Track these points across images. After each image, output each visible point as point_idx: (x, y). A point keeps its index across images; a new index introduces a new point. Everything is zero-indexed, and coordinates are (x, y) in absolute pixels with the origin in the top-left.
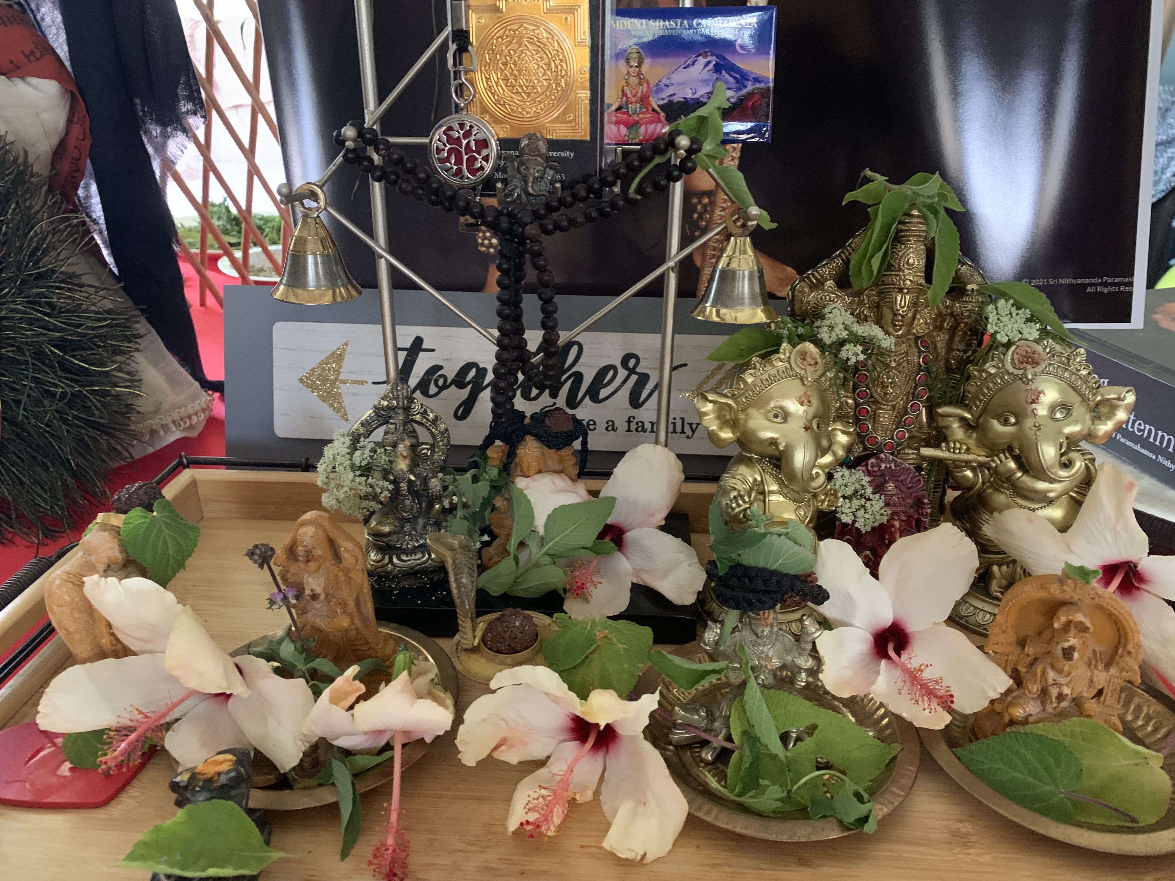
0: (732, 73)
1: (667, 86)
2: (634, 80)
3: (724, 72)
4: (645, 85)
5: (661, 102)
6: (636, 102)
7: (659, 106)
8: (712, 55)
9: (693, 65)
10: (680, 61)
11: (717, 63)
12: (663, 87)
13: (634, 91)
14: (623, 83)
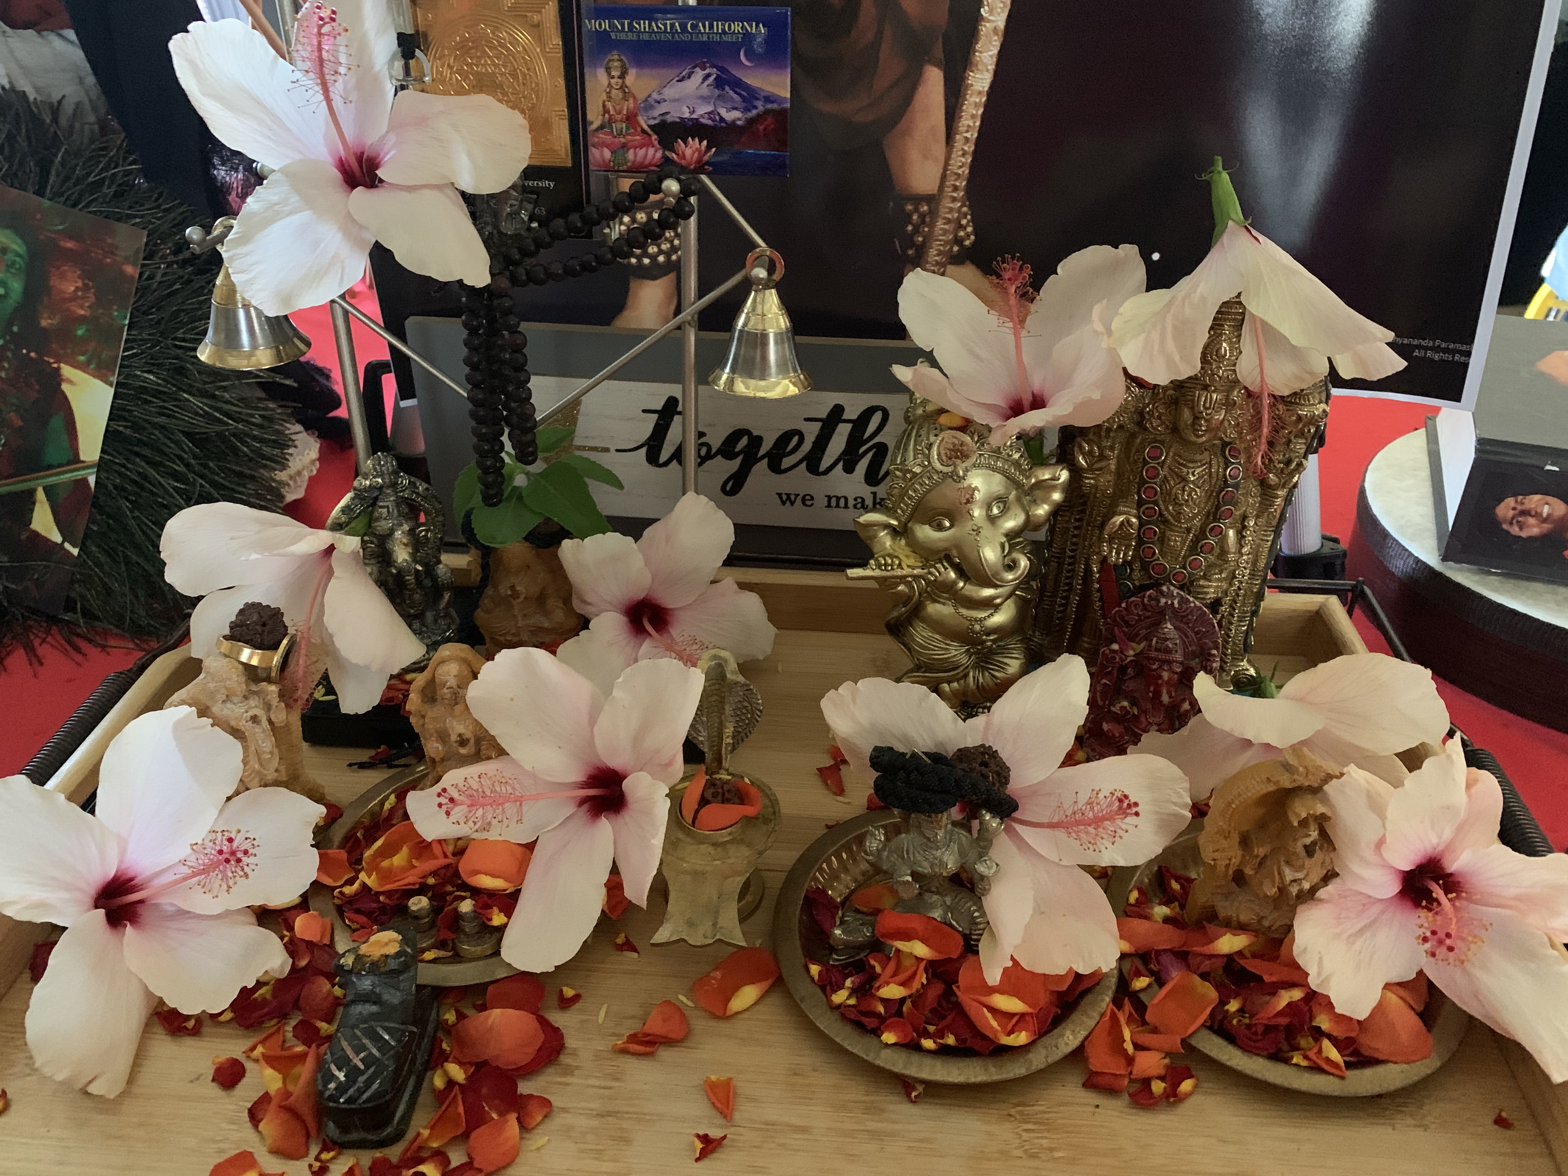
0: (739, 91)
1: (659, 102)
2: (616, 94)
3: (727, 88)
4: (631, 101)
5: (652, 122)
6: (621, 121)
7: (650, 126)
8: (713, 66)
9: (689, 77)
10: (672, 73)
11: (718, 76)
12: (653, 103)
13: (618, 107)
14: (604, 97)
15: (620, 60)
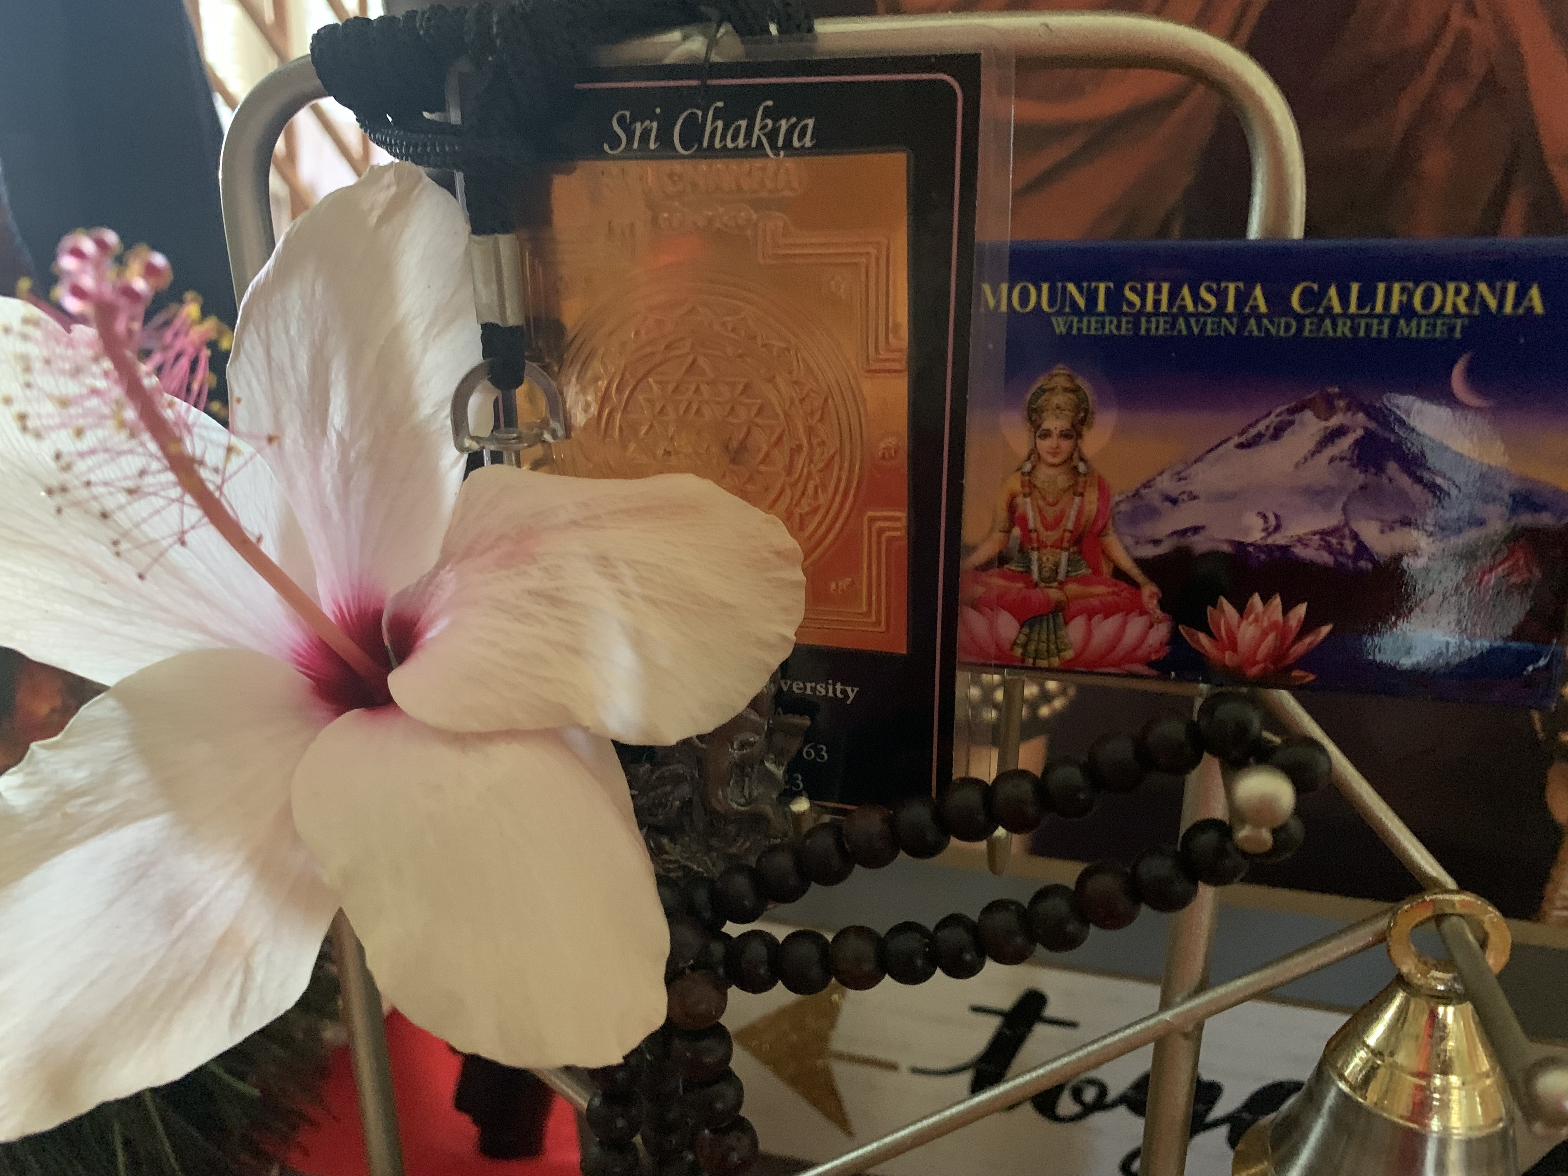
1: (1174, 501)
2: (1051, 477)
4: (1092, 497)
5: (1149, 552)
6: (1058, 545)
7: (1141, 563)
8: (1355, 407)
9: (1277, 435)
11: (1365, 434)
12: (1157, 501)
13: (1051, 513)
14: (1015, 484)
15: (1076, 390)
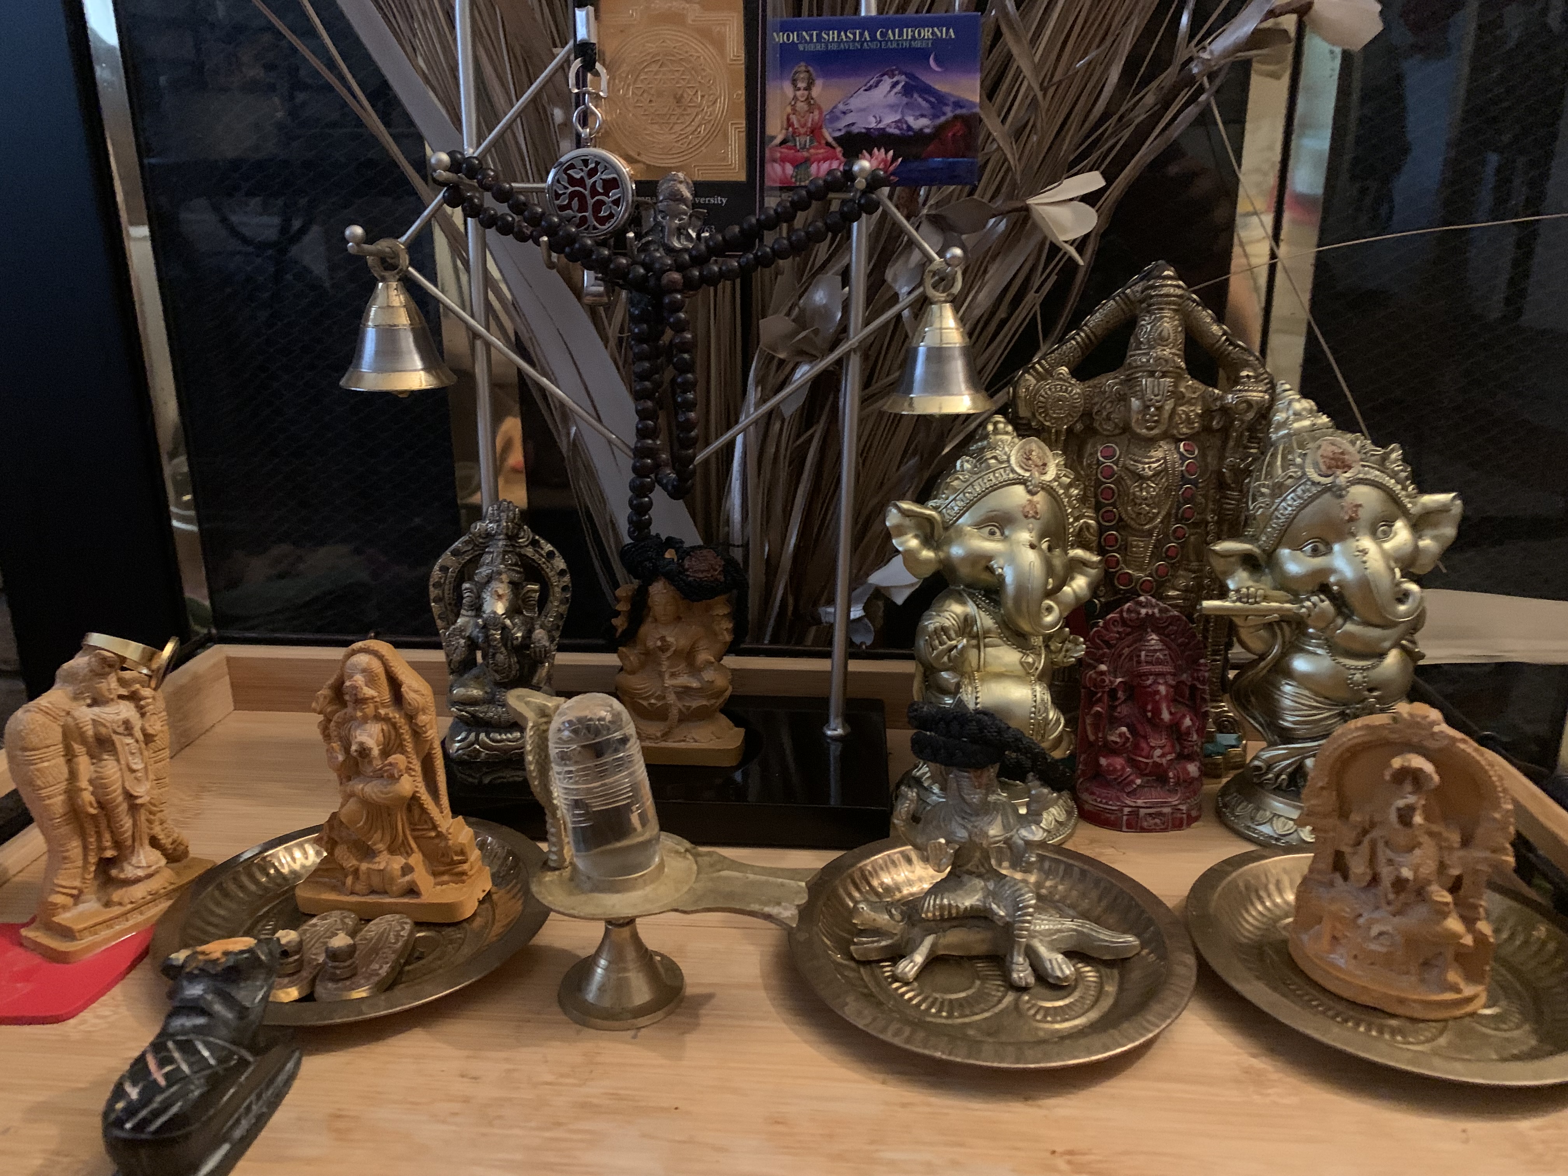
0: (927, 97)
1: (845, 113)
2: (801, 106)
3: (916, 95)
4: (816, 113)
6: (806, 134)
7: (834, 139)
8: (902, 73)
9: (876, 86)
10: (859, 82)
11: (906, 83)
12: (839, 114)
13: (803, 120)
14: (788, 110)
15: (808, 72)
